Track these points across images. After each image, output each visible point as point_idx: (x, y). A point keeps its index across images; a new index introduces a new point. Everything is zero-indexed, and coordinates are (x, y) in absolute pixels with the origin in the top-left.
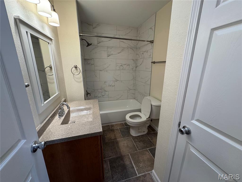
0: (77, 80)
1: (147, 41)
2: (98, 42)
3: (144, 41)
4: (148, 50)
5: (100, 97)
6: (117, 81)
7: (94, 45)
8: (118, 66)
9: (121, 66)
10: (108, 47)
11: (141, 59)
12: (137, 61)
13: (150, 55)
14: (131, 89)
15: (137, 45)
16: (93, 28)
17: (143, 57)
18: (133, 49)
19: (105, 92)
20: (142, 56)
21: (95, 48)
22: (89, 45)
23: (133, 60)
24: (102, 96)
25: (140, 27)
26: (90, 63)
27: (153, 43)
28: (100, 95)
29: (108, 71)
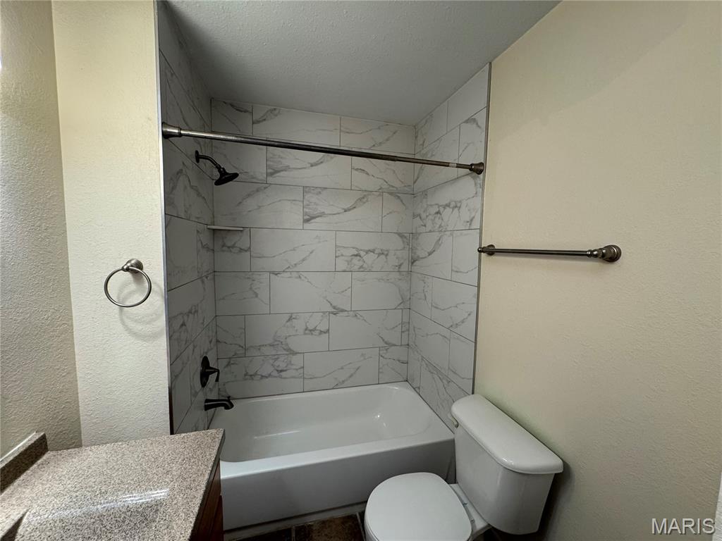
0: (138, 327)
1: (459, 166)
2: (270, 171)
3: (446, 165)
4: (460, 202)
5: (267, 377)
6: (337, 311)
7: (254, 180)
8: (342, 255)
9: (356, 255)
10: (307, 189)
11: (430, 231)
12: (417, 239)
13: (472, 220)
14: (395, 345)
15: (414, 182)
16: (253, 123)
17: (440, 226)
18: (399, 197)
19: (291, 356)
20: (433, 220)
21: (258, 191)
22: (225, 178)
23: (401, 235)
24: (275, 373)
25: (426, 121)
26: (233, 246)
27: (480, 172)
28: (267, 369)
29: (305, 274)
